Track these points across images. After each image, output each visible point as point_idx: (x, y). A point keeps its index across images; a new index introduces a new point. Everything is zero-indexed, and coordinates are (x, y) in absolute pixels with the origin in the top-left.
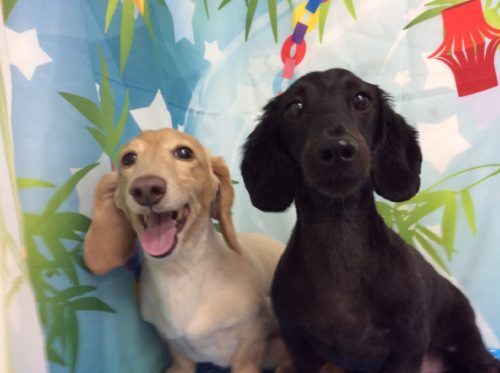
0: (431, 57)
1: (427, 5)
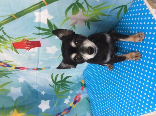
0: (28, 51)
1: (13, 51)
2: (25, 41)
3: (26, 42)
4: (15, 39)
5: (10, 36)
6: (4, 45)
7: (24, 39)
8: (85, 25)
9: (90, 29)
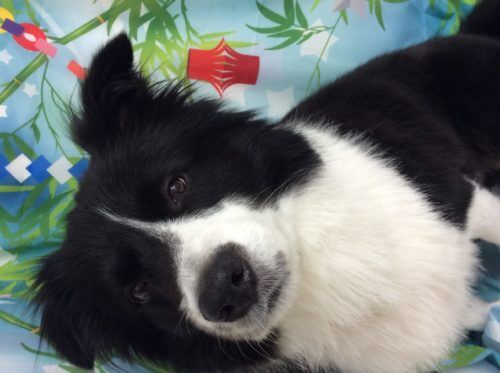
2: (221, 51)
3: (225, 53)
4: (201, 38)
5: (192, 24)
6: (165, 51)
7: (223, 40)
8: (371, 12)
9: (384, 29)
